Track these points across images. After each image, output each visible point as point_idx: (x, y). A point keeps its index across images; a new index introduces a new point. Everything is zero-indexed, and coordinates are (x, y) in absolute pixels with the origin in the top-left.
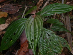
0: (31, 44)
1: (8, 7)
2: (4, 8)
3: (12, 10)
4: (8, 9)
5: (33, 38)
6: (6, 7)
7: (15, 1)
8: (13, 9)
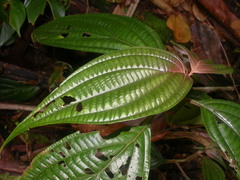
0: (51, 99)
1: (211, 39)
2: (202, 29)
3: (207, 53)
4: (204, 39)
5: (78, 100)
6: (208, 33)
7: (237, 51)
8: (211, 53)
